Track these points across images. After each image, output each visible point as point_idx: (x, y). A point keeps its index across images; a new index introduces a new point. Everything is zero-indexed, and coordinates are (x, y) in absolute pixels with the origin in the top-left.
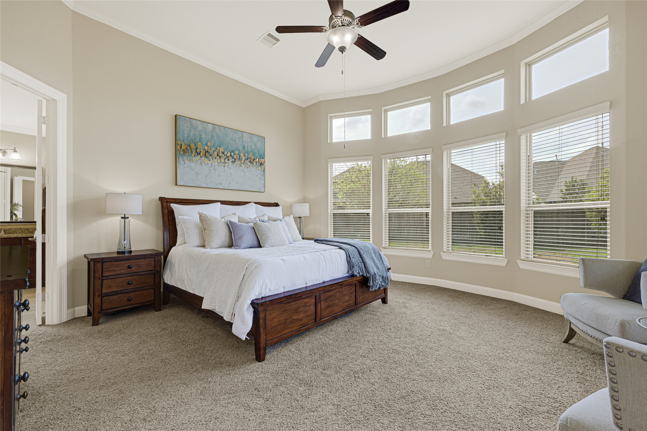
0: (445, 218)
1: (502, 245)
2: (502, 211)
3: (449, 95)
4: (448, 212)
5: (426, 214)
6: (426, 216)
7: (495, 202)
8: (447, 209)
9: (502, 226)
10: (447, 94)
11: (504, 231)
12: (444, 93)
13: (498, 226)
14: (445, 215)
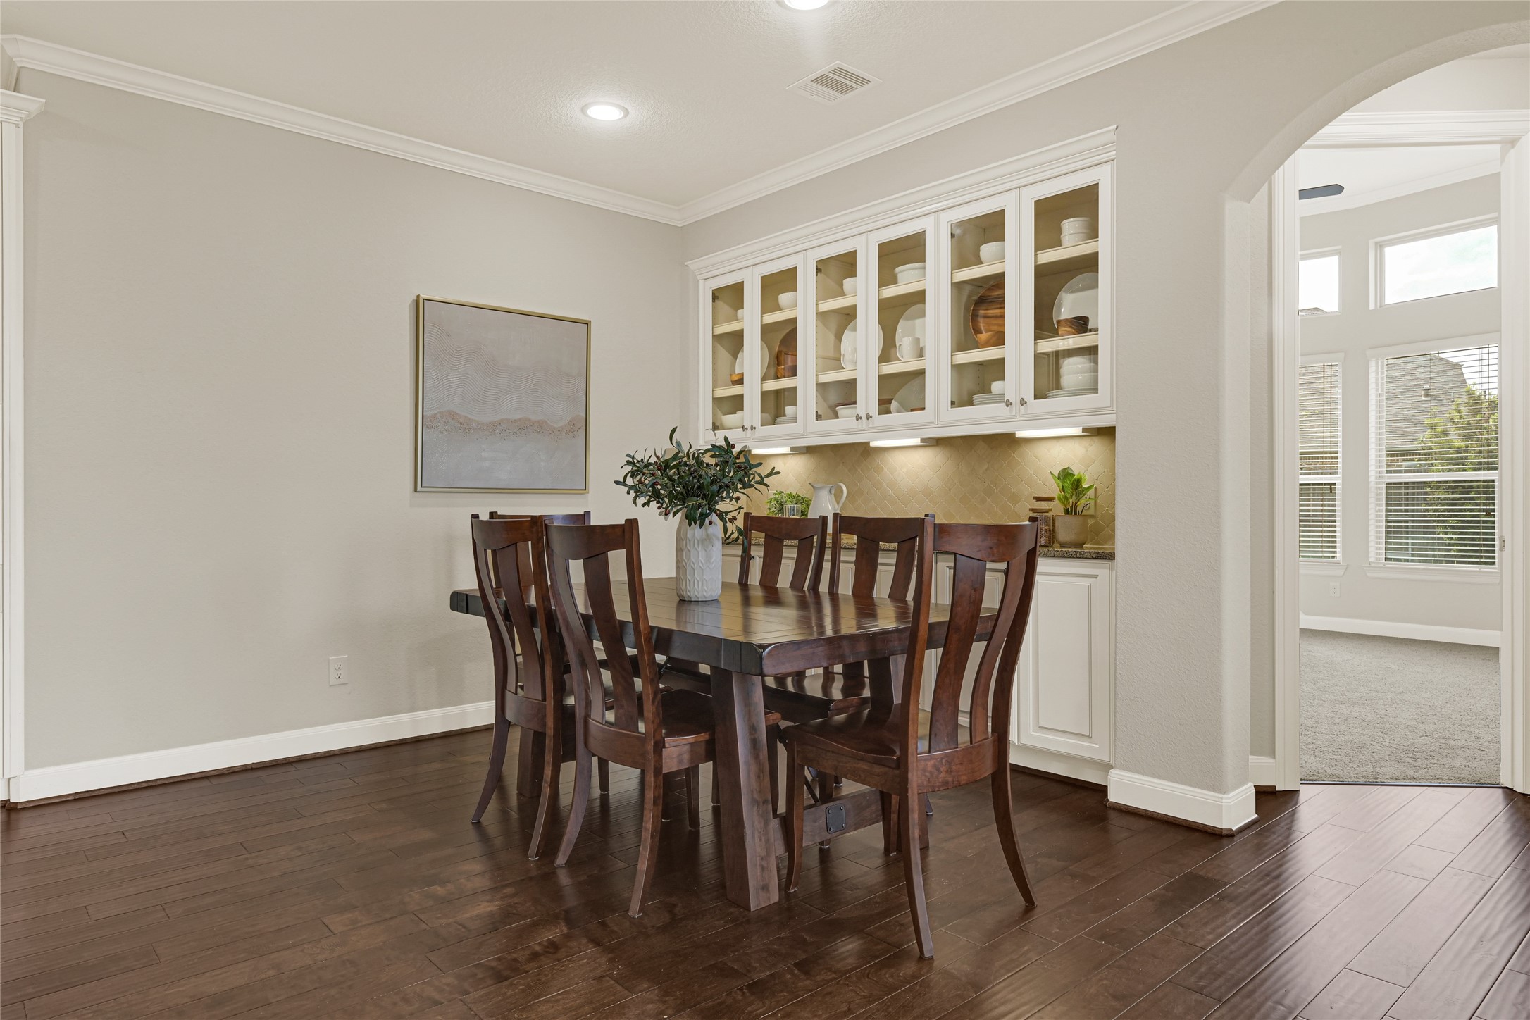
0: (1372, 495)
1: (1494, 545)
2: (1493, 481)
3: (1380, 246)
4: (1379, 483)
5: (1331, 488)
6: (1331, 492)
7: (1480, 463)
8: (1377, 477)
9: (1494, 510)
10: (1376, 243)
11: (1496, 519)
12: (1371, 243)
13: (1484, 510)
14: (1373, 490)
